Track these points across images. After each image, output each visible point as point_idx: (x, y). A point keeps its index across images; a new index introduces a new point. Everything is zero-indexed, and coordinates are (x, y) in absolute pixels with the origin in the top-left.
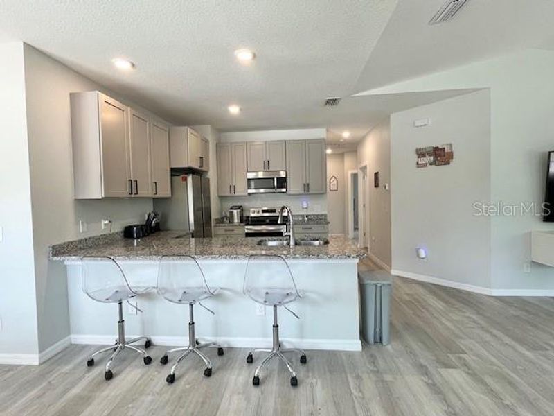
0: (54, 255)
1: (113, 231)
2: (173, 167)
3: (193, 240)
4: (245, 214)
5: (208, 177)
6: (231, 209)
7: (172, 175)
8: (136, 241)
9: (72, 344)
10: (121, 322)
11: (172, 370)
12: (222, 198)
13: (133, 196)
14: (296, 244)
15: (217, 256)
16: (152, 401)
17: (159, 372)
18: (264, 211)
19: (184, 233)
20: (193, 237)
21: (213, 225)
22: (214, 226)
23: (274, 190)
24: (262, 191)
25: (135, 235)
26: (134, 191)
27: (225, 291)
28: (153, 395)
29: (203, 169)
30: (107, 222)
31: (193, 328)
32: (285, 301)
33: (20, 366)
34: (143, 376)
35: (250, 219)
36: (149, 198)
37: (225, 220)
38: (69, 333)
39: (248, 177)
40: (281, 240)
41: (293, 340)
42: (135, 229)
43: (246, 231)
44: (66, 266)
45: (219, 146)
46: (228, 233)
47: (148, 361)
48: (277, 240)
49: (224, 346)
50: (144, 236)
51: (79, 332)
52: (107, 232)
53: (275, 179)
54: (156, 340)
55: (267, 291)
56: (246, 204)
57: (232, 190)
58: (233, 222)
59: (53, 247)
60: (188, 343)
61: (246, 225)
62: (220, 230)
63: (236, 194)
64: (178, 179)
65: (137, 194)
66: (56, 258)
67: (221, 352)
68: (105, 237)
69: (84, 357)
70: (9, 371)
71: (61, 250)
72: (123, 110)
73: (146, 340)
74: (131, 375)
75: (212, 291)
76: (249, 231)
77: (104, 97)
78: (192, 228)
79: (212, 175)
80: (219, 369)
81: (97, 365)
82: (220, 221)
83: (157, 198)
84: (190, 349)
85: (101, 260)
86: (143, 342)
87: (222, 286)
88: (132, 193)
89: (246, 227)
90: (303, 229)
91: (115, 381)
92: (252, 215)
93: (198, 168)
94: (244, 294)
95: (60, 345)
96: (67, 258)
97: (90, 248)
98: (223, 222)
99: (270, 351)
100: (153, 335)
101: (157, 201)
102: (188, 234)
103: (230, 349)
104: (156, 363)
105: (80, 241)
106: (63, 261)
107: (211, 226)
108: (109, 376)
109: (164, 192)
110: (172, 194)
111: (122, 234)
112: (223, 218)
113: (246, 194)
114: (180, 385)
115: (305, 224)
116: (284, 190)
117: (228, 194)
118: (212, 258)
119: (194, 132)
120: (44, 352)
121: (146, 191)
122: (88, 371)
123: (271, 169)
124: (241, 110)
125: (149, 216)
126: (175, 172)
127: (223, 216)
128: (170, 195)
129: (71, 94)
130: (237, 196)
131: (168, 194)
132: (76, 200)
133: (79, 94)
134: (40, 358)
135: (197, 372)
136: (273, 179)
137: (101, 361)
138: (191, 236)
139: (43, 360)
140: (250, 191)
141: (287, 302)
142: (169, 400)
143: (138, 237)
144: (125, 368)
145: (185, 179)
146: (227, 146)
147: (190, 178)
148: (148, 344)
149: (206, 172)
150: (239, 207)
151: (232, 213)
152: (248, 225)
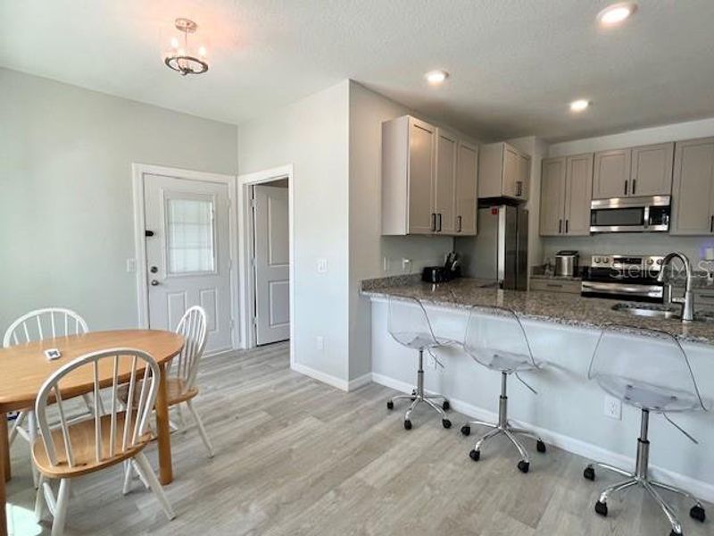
0: (363, 290)
1: (413, 273)
2: (480, 197)
3: (501, 292)
4: (583, 263)
5: (526, 208)
6: (560, 254)
7: (479, 208)
8: (434, 286)
9: (372, 382)
10: (421, 372)
11: (477, 447)
12: (545, 239)
13: (436, 233)
14: (695, 319)
15: (547, 318)
16: (453, 472)
17: (460, 443)
18: (616, 260)
19: (492, 282)
20: (501, 288)
21: (529, 276)
22: (531, 278)
23: (642, 228)
24: (615, 229)
25: (434, 280)
26: (438, 228)
27: (553, 368)
28: (455, 464)
29: (520, 198)
30: (407, 261)
31: (505, 403)
32: (667, 408)
33: (334, 388)
34: (442, 439)
35: (589, 271)
36: (450, 236)
37: (547, 271)
38: (370, 370)
39: (592, 208)
40: (658, 309)
41: (677, 476)
42: (434, 272)
43: (583, 289)
44: (371, 302)
45: (547, 164)
46: (554, 289)
47: (447, 424)
48: (651, 309)
49: (546, 442)
50: (444, 281)
51: (379, 372)
52: (407, 273)
53: (647, 209)
54: (456, 404)
55: (631, 384)
56: (583, 249)
57: (564, 227)
58: (560, 275)
59: (363, 282)
60: (497, 422)
61: (583, 280)
62: (541, 283)
63: (569, 233)
64: (487, 212)
65: (440, 230)
66: (364, 293)
67: (541, 447)
68: (405, 277)
69: (383, 398)
70: (326, 390)
71: (369, 286)
72: (430, 132)
73: (443, 400)
74: (429, 433)
75: (536, 363)
76: (588, 290)
77: (413, 120)
78: (502, 277)
79: (532, 206)
80: (539, 469)
81: (396, 410)
82: (540, 270)
83: (460, 237)
84: (500, 428)
85: (404, 301)
86: (441, 402)
87: (549, 360)
88: (435, 230)
89: (584, 283)
90: (702, 296)
91: (414, 433)
92: (594, 265)
93: (515, 197)
94: (590, 378)
95: (363, 379)
96: (374, 294)
97: (392, 286)
98: (543, 274)
99: (630, 475)
100: (453, 397)
101: (458, 240)
102: (495, 284)
103: (556, 449)
104: (456, 430)
105: (383, 279)
106: (369, 297)
107: (526, 277)
108: (408, 426)
109: (469, 229)
110: (478, 232)
111: (421, 277)
112: (544, 267)
113: (588, 234)
114: (486, 467)
115: (708, 288)
116: (663, 228)
117: (556, 233)
118: (538, 319)
119: (511, 148)
120: (353, 381)
121: (449, 228)
122: (389, 414)
123: (637, 194)
124: (590, 104)
125: (449, 258)
126: (483, 203)
127: (544, 264)
128: (475, 233)
129: (383, 124)
130: (570, 237)
131: (473, 232)
132: (383, 236)
133: (389, 122)
134: (349, 385)
135: (507, 460)
136: (643, 209)
137: (400, 407)
138: (499, 286)
139: (352, 388)
140: (593, 229)
141: (670, 411)
142: (473, 479)
143: (436, 282)
144: (423, 423)
145: (496, 212)
146: (560, 162)
147: (502, 211)
148: (446, 406)
149: (524, 202)
150: (573, 253)
151: (559, 261)
152: (585, 279)
